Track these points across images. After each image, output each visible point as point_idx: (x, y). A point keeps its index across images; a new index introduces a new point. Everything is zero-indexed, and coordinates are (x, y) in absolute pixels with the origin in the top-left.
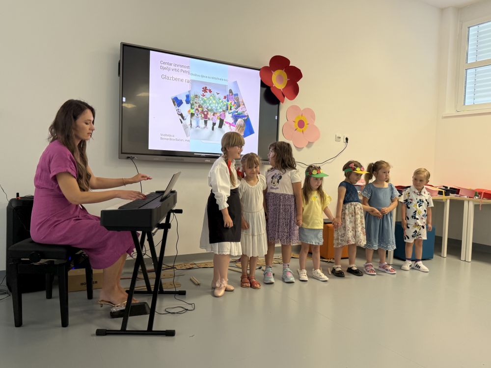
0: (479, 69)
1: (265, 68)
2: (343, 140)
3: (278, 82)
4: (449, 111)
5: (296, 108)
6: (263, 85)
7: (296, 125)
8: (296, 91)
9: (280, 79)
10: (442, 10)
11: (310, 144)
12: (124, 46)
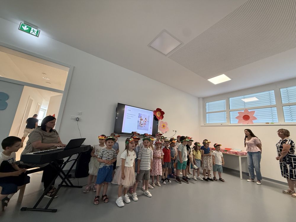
0: (209, 114)
1: (155, 111)
2: (175, 131)
3: (158, 115)
4: (202, 124)
5: (162, 122)
6: (154, 115)
7: (162, 127)
8: (163, 117)
9: (159, 114)
10: (199, 98)
11: (166, 132)
12: (119, 104)
